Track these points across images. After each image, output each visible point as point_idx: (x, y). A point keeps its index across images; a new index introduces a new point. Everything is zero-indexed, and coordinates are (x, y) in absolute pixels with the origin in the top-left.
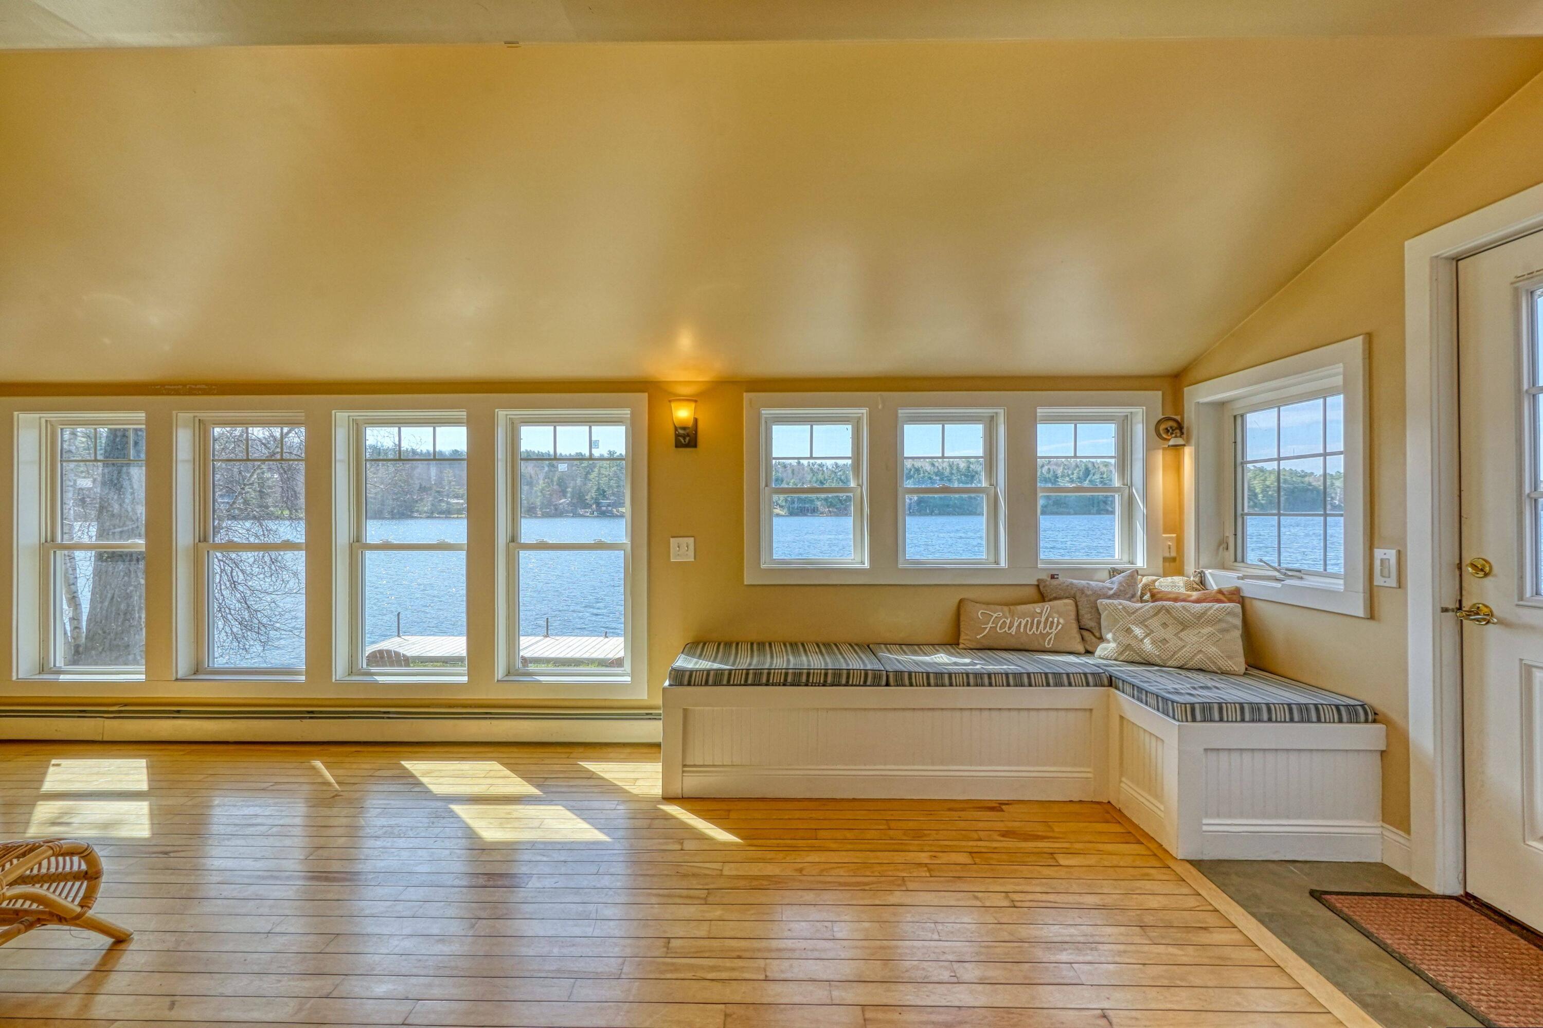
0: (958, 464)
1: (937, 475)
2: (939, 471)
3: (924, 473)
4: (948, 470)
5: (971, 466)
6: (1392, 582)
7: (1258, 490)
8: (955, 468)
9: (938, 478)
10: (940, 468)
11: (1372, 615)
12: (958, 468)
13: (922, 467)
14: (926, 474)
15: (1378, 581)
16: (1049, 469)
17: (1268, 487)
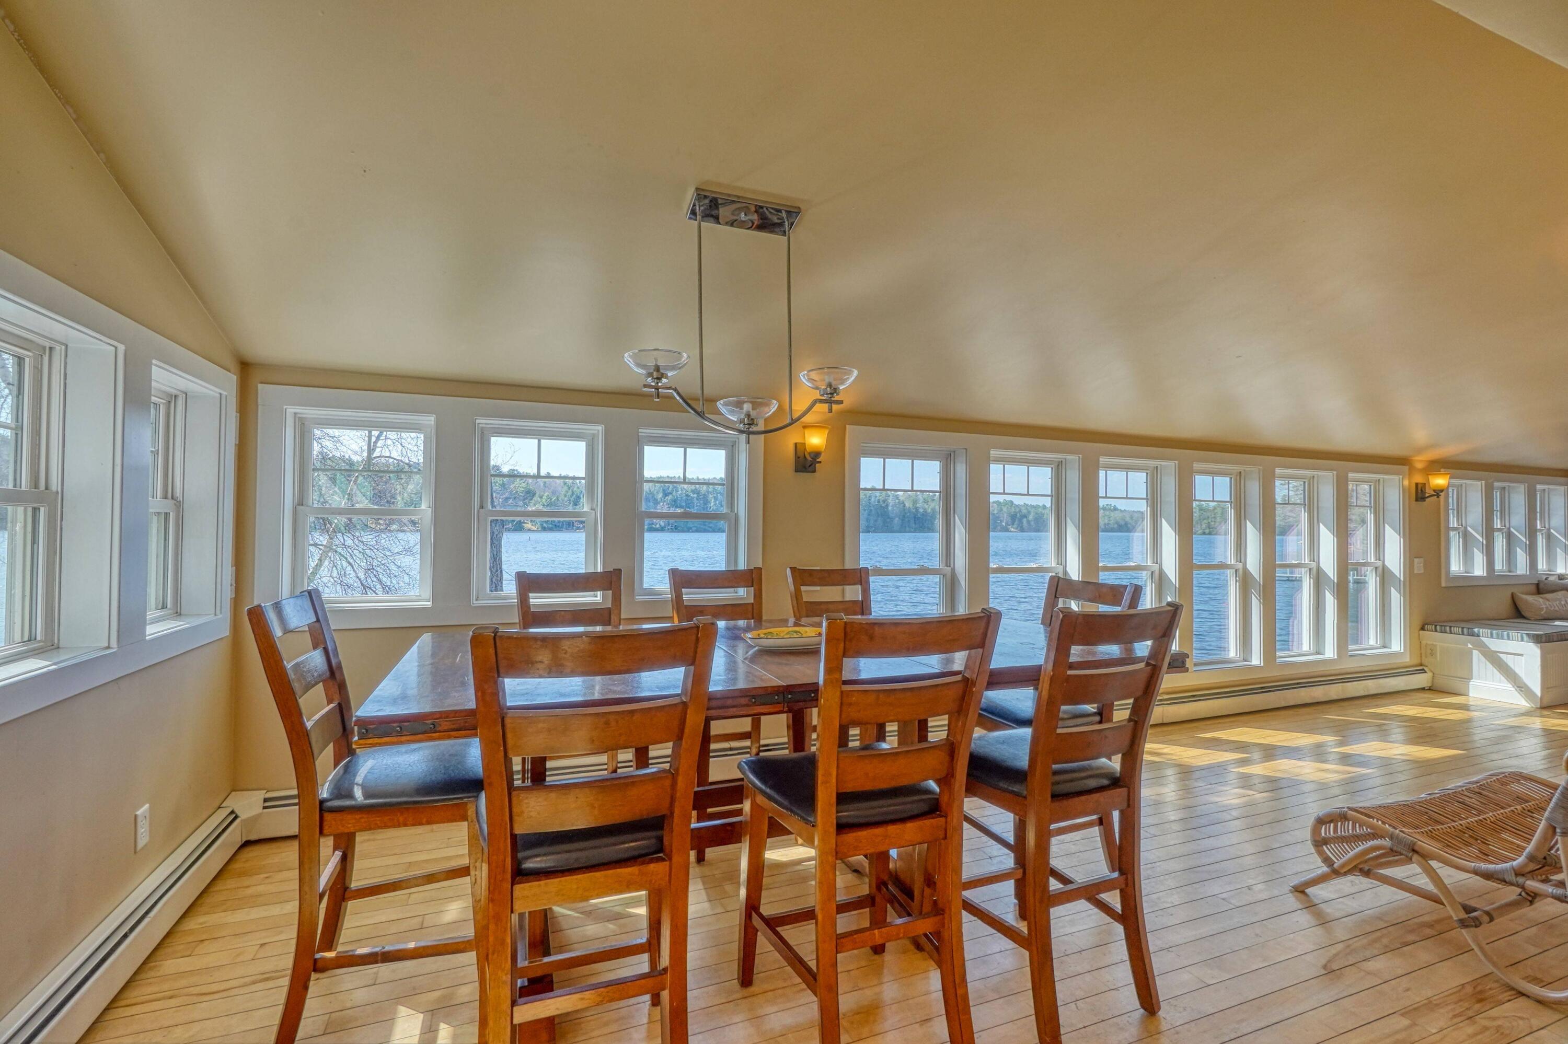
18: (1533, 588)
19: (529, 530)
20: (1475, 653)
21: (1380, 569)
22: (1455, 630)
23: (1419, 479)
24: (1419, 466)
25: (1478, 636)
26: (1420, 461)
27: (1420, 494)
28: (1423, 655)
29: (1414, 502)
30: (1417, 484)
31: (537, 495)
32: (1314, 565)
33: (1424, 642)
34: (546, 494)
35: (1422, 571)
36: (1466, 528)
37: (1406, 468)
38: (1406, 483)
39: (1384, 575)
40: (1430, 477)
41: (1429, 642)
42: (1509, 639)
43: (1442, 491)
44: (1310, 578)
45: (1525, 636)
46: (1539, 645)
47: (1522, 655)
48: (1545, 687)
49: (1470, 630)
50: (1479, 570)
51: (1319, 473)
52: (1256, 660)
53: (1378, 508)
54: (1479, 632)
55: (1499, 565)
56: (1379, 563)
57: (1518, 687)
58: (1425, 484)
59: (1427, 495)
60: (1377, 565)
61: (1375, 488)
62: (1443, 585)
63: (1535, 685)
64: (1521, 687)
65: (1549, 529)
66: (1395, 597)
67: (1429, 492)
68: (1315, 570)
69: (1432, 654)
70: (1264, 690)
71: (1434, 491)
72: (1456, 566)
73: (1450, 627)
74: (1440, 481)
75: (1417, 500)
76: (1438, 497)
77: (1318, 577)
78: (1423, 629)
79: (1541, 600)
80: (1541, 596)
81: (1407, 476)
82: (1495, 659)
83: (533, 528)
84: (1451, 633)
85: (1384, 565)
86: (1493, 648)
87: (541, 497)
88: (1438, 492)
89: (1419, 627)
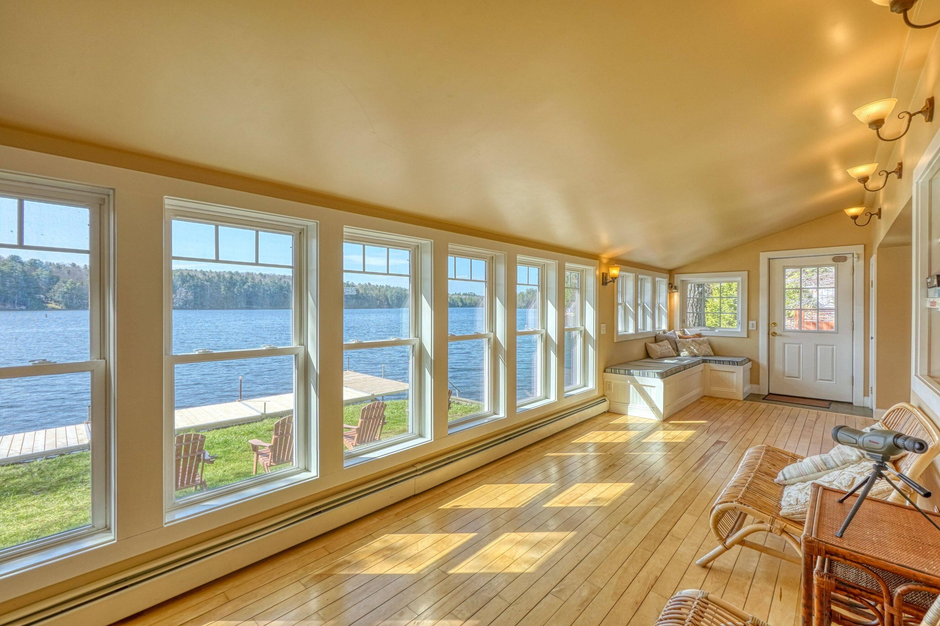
0: (224, 275)
1: (207, 281)
2: (209, 279)
3: (197, 280)
4: (217, 278)
5: (234, 277)
6: (755, 329)
7: (389, 297)
8: (222, 277)
9: (209, 284)
10: (210, 276)
11: (748, 337)
12: (224, 277)
13: (195, 275)
14: (200, 281)
15: (750, 328)
16: (285, 281)
17: (393, 295)
18: (653, 339)
19: (53, 309)
20: (631, 386)
21: (583, 332)
22: (622, 371)
23: (604, 270)
24: (605, 261)
25: (633, 375)
26: (605, 257)
27: (605, 280)
28: (605, 388)
29: (601, 286)
30: (603, 273)
31: (61, 280)
32: (544, 331)
33: (605, 380)
34: (71, 280)
35: (605, 333)
36: (625, 303)
37: (598, 261)
38: (597, 273)
39: (585, 335)
40: (610, 269)
41: (608, 380)
42: (648, 376)
43: (616, 278)
44: (542, 341)
45: (656, 374)
46: (663, 380)
47: (654, 387)
48: (665, 407)
49: (629, 371)
50: (631, 331)
51: (548, 262)
52: (502, 414)
53: (582, 289)
54: (633, 372)
55: (640, 326)
56: (582, 328)
57: (652, 408)
58: (607, 274)
59: (608, 281)
60: (581, 330)
61: (581, 275)
62: (615, 341)
63: (660, 404)
64: (654, 408)
65: (659, 304)
66: (591, 351)
67: (609, 279)
68: (544, 335)
69: (610, 389)
70: (508, 438)
71: (612, 278)
72: (620, 328)
73: (619, 369)
74: (614, 272)
75: (603, 284)
76: (614, 282)
77: (546, 340)
78: (605, 371)
79: (657, 346)
80: (657, 343)
81: (598, 268)
82: (641, 390)
83: (57, 307)
84: (619, 374)
85: (585, 329)
86: (640, 383)
87: (65, 283)
88: (614, 279)
89: (603, 371)
